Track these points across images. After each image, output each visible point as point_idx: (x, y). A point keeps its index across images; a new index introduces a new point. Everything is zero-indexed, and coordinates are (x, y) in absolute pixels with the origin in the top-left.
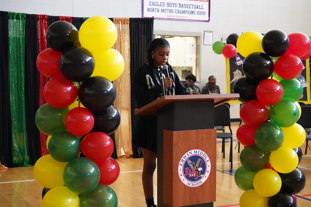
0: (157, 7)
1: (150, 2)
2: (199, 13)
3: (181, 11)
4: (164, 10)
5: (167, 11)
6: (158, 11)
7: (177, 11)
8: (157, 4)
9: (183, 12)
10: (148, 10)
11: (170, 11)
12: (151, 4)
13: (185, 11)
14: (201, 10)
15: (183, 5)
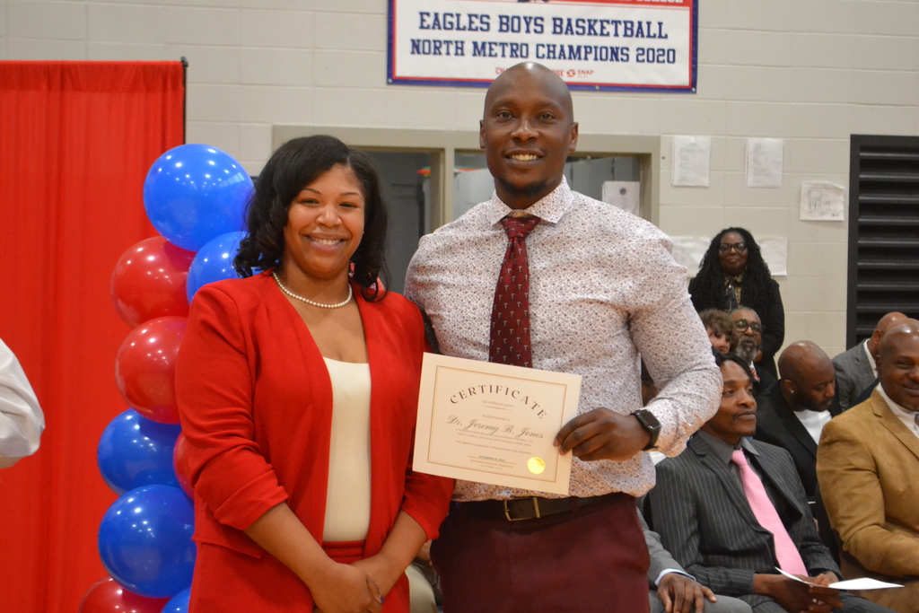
0: (454, 35)
1: (422, 14)
2: (645, 57)
3: (562, 50)
4: (487, 46)
5: (498, 50)
6: (460, 50)
7: (543, 51)
8: (454, 20)
9: (575, 53)
10: (416, 46)
11: (512, 50)
12: (430, 21)
13: (583, 51)
14: (656, 44)
15: (573, 23)
